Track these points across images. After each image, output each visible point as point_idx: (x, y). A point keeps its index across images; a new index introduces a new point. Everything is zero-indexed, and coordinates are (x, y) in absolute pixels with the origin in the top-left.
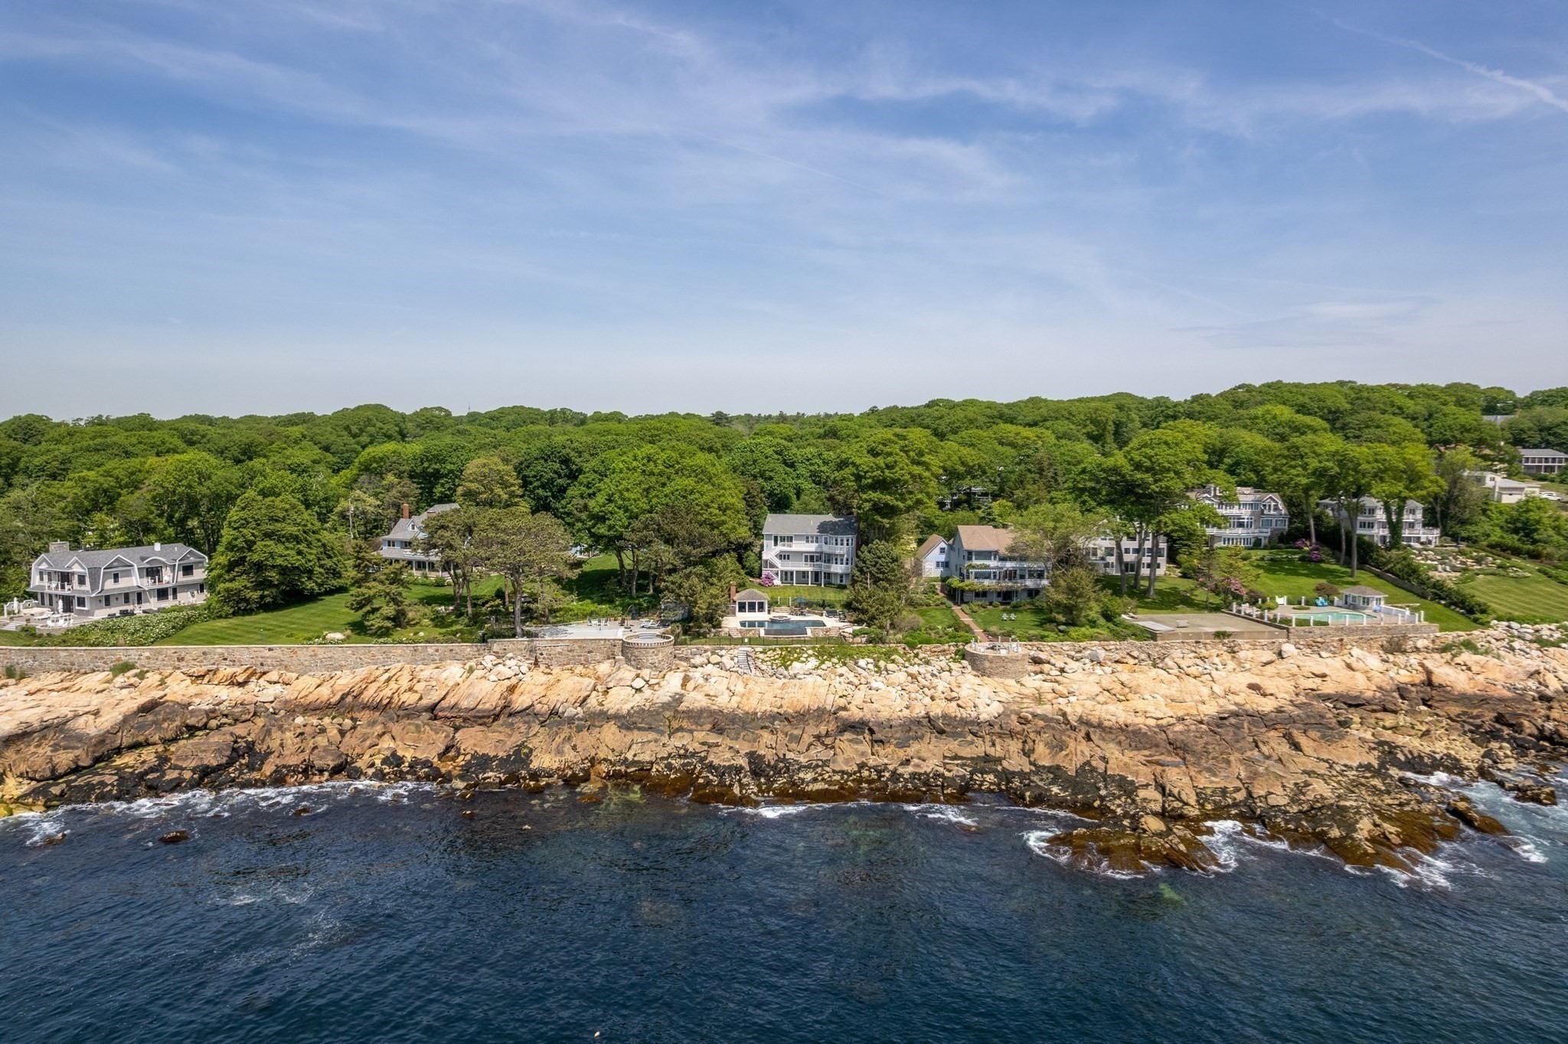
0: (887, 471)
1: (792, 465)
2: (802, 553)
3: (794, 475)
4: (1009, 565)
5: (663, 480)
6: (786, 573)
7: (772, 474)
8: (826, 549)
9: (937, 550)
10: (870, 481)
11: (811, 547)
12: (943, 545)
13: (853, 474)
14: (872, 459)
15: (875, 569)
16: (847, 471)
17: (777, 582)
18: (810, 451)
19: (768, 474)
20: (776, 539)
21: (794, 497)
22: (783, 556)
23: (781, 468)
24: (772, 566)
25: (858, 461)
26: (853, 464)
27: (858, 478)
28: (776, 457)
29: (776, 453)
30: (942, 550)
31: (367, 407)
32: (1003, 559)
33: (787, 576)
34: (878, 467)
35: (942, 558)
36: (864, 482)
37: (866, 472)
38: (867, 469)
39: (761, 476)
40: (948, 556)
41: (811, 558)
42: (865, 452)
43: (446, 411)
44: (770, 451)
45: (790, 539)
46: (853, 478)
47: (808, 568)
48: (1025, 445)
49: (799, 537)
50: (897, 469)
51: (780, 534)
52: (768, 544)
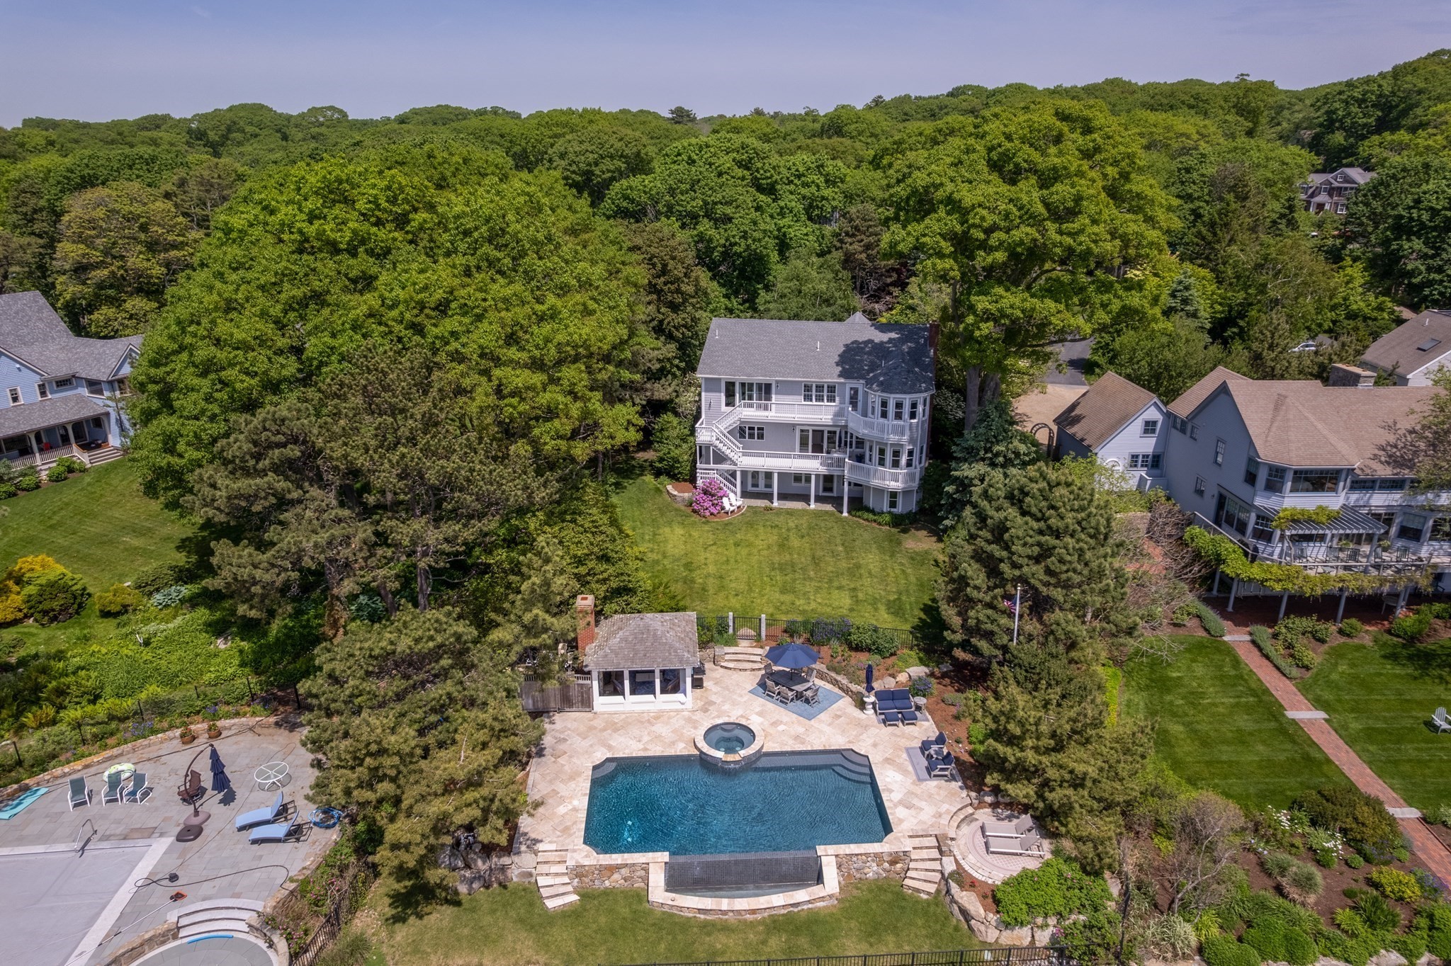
0: (1051, 227)
1: (771, 190)
2: (793, 426)
3: (774, 208)
4: (1380, 500)
5: (361, 263)
6: (755, 474)
7: (729, 210)
8: (858, 425)
9: (1137, 426)
10: (1000, 256)
11: (822, 414)
12: (1153, 414)
13: (952, 237)
14: (1004, 188)
15: (1038, 570)
16: (937, 225)
17: (733, 501)
18: (802, 159)
19: (720, 209)
20: (730, 387)
21: (774, 256)
22: (749, 433)
23: (748, 196)
24: (720, 458)
25: (967, 196)
26: (953, 204)
27: (963, 245)
28: (739, 172)
29: (740, 164)
30: (1149, 427)
31: (243, 107)
32: (1363, 484)
33: (756, 485)
34: (1030, 218)
35: (1148, 445)
36: (982, 259)
37: (989, 231)
38: (991, 219)
39: (707, 216)
40: (1163, 441)
41: (816, 440)
42: (982, 166)
43: (340, 111)
44: (726, 161)
45: (766, 390)
46: (947, 247)
47: (813, 465)
48: (1185, 151)
49: (788, 388)
50: (1083, 220)
51: (739, 378)
52: (713, 400)
